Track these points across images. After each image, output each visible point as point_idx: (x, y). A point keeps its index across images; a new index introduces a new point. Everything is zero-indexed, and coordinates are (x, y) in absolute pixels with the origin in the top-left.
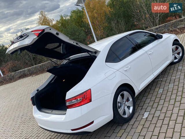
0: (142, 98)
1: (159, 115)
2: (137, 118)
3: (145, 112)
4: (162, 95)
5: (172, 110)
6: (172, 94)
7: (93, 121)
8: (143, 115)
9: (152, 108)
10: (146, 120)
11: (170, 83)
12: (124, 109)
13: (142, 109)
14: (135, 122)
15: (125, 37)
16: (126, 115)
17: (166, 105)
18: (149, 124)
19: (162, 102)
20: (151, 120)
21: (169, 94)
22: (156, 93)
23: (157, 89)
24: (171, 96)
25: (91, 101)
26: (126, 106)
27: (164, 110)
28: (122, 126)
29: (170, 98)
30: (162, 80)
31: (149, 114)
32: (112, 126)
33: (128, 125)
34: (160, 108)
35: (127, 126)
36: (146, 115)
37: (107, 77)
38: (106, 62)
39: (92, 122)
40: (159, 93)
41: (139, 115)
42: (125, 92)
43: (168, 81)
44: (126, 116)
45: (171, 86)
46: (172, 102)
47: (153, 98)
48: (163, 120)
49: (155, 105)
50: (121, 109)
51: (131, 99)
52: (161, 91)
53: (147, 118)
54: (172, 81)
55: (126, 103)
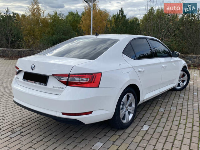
0: (140, 111)
1: (162, 132)
2: (134, 129)
3: (145, 125)
4: (164, 113)
5: (177, 131)
6: (175, 116)
7: (92, 111)
8: (142, 127)
9: (152, 123)
10: (146, 133)
11: (171, 106)
12: (125, 113)
13: (140, 121)
14: (132, 131)
15: (146, 38)
16: (124, 120)
17: (169, 124)
18: (150, 137)
19: (164, 120)
20: (152, 134)
21: (172, 115)
22: (157, 111)
23: (157, 108)
24: (174, 117)
25: (98, 87)
26: (128, 110)
27: (167, 128)
28: (116, 132)
29: (174, 119)
30: (163, 101)
31: (149, 128)
32: (103, 129)
33: (124, 132)
34: (162, 125)
35: (122, 133)
36: (146, 128)
37: (121, 69)
38: (123, 53)
39: (90, 113)
40: (160, 111)
41: (136, 126)
42: (131, 94)
43: (170, 103)
44: (125, 122)
45: (174, 108)
46: (176, 123)
47: (154, 114)
48: (167, 137)
49: (157, 121)
50: (123, 111)
51: (134, 106)
52: (162, 110)
53: (147, 131)
54: (174, 105)
55: (129, 107)
